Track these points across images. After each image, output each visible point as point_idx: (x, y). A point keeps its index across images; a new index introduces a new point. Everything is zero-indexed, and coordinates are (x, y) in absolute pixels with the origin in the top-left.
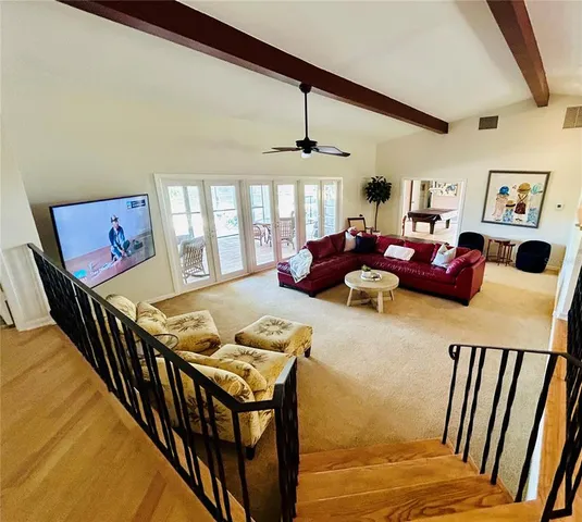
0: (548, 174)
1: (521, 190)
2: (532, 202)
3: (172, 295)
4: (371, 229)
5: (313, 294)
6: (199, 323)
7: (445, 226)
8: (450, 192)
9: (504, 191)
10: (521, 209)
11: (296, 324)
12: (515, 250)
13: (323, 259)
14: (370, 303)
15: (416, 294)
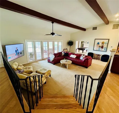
0: (109, 39)
1: (102, 43)
2: (105, 46)
3: (27, 63)
4: (69, 51)
5: (54, 64)
6: (29, 68)
7: (86, 51)
8: (88, 44)
9: (98, 43)
10: (102, 47)
11: (48, 70)
12: (101, 57)
13: (57, 57)
14: (66, 66)
15: (76, 65)
